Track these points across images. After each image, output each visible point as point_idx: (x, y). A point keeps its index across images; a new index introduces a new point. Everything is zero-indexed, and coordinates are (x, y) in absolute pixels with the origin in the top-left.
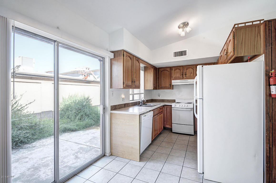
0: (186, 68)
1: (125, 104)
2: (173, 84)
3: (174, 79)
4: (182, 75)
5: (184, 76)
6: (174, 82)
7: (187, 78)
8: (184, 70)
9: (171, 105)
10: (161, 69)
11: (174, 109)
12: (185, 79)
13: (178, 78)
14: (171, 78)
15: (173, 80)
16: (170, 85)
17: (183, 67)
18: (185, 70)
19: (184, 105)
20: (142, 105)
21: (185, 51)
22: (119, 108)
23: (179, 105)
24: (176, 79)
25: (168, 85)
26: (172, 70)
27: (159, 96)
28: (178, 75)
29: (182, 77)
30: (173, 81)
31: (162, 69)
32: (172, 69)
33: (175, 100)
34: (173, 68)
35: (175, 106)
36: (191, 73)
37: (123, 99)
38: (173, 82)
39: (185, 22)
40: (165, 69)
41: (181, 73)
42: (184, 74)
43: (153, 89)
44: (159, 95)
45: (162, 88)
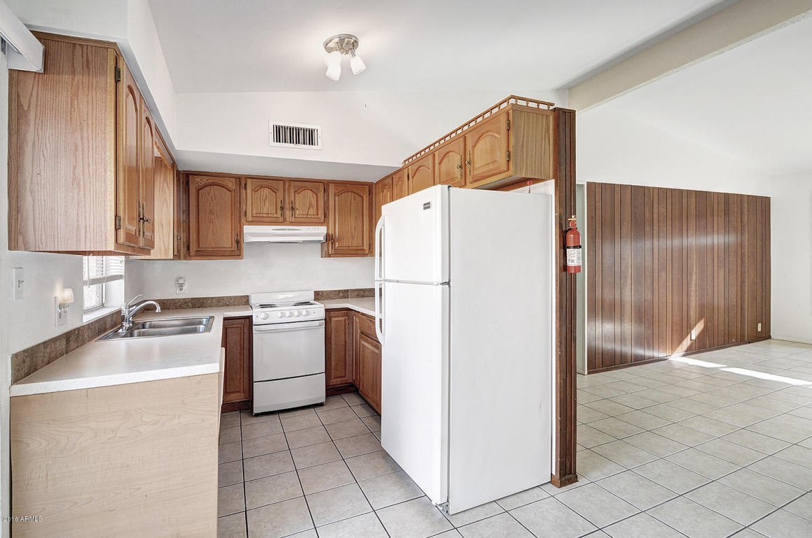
0: (295, 187)
1: (68, 336)
2: (248, 238)
3: (252, 221)
4: (282, 208)
5: (288, 213)
6: (251, 233)
7: (299, 220)
8: (289, 193)
9: (250, 318)
10: (198, 179)
11: (263, 328)
12: (292, 223)
13: (268, 220)
14: (239, 217)
15: (251, 223)
16: (238, 242)
17: (284, 184)
18: (293, 194)
19: (287, 310)
20: (136, 332)
21: (311, 132)
22: (46, 360)
23: (279, 315)
24: (258, 220)
25: (227, 242)
26: (246, 189)
27: (181, 287)
28: (268, 208)
29: (279, 215)
30: (247, 229)
31: (205, 180)
32: (245, 184)
33: (248, 296)
34: (248, 180)
35: (264, 319)
36: (311, 206)
37: (61, 306)
38: (247, 233)
39: (350, 36)
40: (217, 180)
41: (279, 202)
42: (287, 206)
43: (172, 258)
44: (181, 281)
45: (203, 254)
